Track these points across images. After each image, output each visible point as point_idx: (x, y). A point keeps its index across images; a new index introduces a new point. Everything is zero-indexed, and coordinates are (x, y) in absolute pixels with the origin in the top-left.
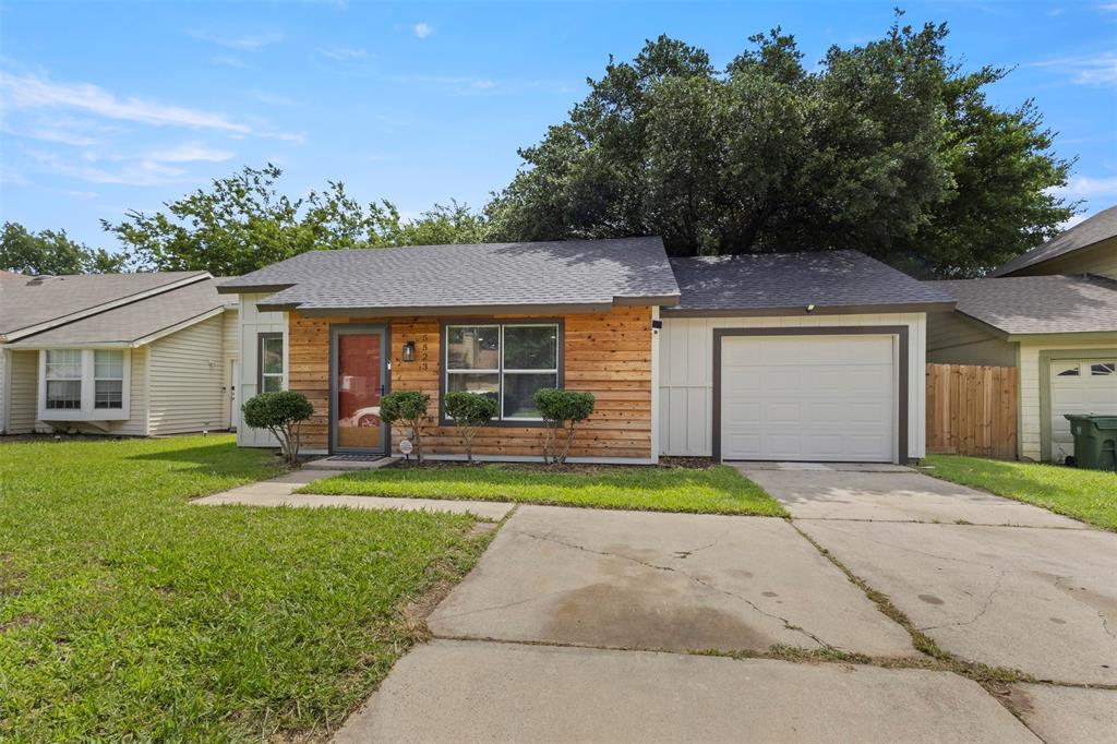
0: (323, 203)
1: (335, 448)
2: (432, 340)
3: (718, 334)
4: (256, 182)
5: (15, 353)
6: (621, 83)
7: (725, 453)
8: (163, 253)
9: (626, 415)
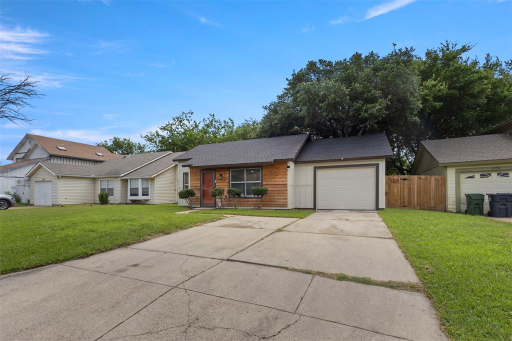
0: (208, 122)
1: (202, 205)
2: (226, 174)
3: (315, 168)
4: (186, 117)
5: (122, 180)
6: (298, 79)
7: (317, 208)
8: (158, 144)
9: (280, 195)
